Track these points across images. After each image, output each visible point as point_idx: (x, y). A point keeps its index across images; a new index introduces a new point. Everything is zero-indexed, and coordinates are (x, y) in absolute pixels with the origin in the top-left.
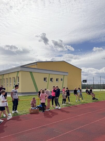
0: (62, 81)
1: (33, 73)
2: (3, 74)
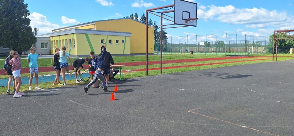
0: (124, 43)
2: (59, 36)
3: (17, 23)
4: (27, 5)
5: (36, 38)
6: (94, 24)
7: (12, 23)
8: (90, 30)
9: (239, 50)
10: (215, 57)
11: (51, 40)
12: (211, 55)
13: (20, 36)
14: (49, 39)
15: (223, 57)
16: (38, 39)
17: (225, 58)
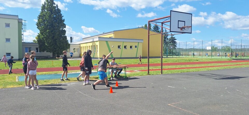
2: (87, 43)
3: (56, 33)
4: (64, 19)
5: (69, 45)
6: (114, 34)
7: (53, 34)
8: (110, 38)
9: (246, 54)
10: (219, 60)
11: (81, 46)
12: (217, 59)
13: (58, 44)
14: (79, 45)
15: (228, 60)
16: (71, 45)
17: (230, 61)
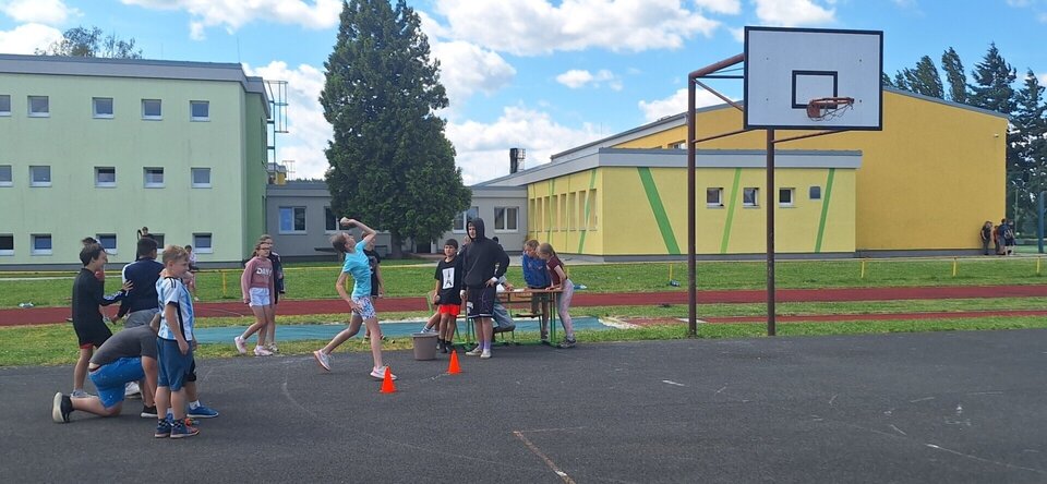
0: (819, 201)
1: (652, 172)
4: (438, 64)
11: (531, 197)
13: (411, 188)
14: (522, 194)
